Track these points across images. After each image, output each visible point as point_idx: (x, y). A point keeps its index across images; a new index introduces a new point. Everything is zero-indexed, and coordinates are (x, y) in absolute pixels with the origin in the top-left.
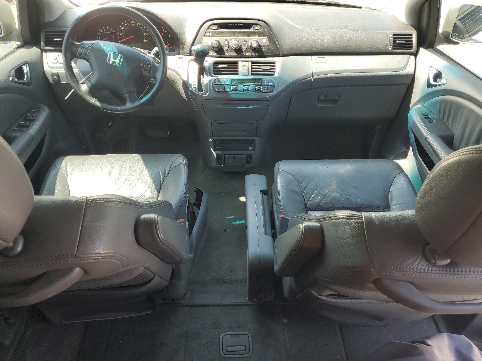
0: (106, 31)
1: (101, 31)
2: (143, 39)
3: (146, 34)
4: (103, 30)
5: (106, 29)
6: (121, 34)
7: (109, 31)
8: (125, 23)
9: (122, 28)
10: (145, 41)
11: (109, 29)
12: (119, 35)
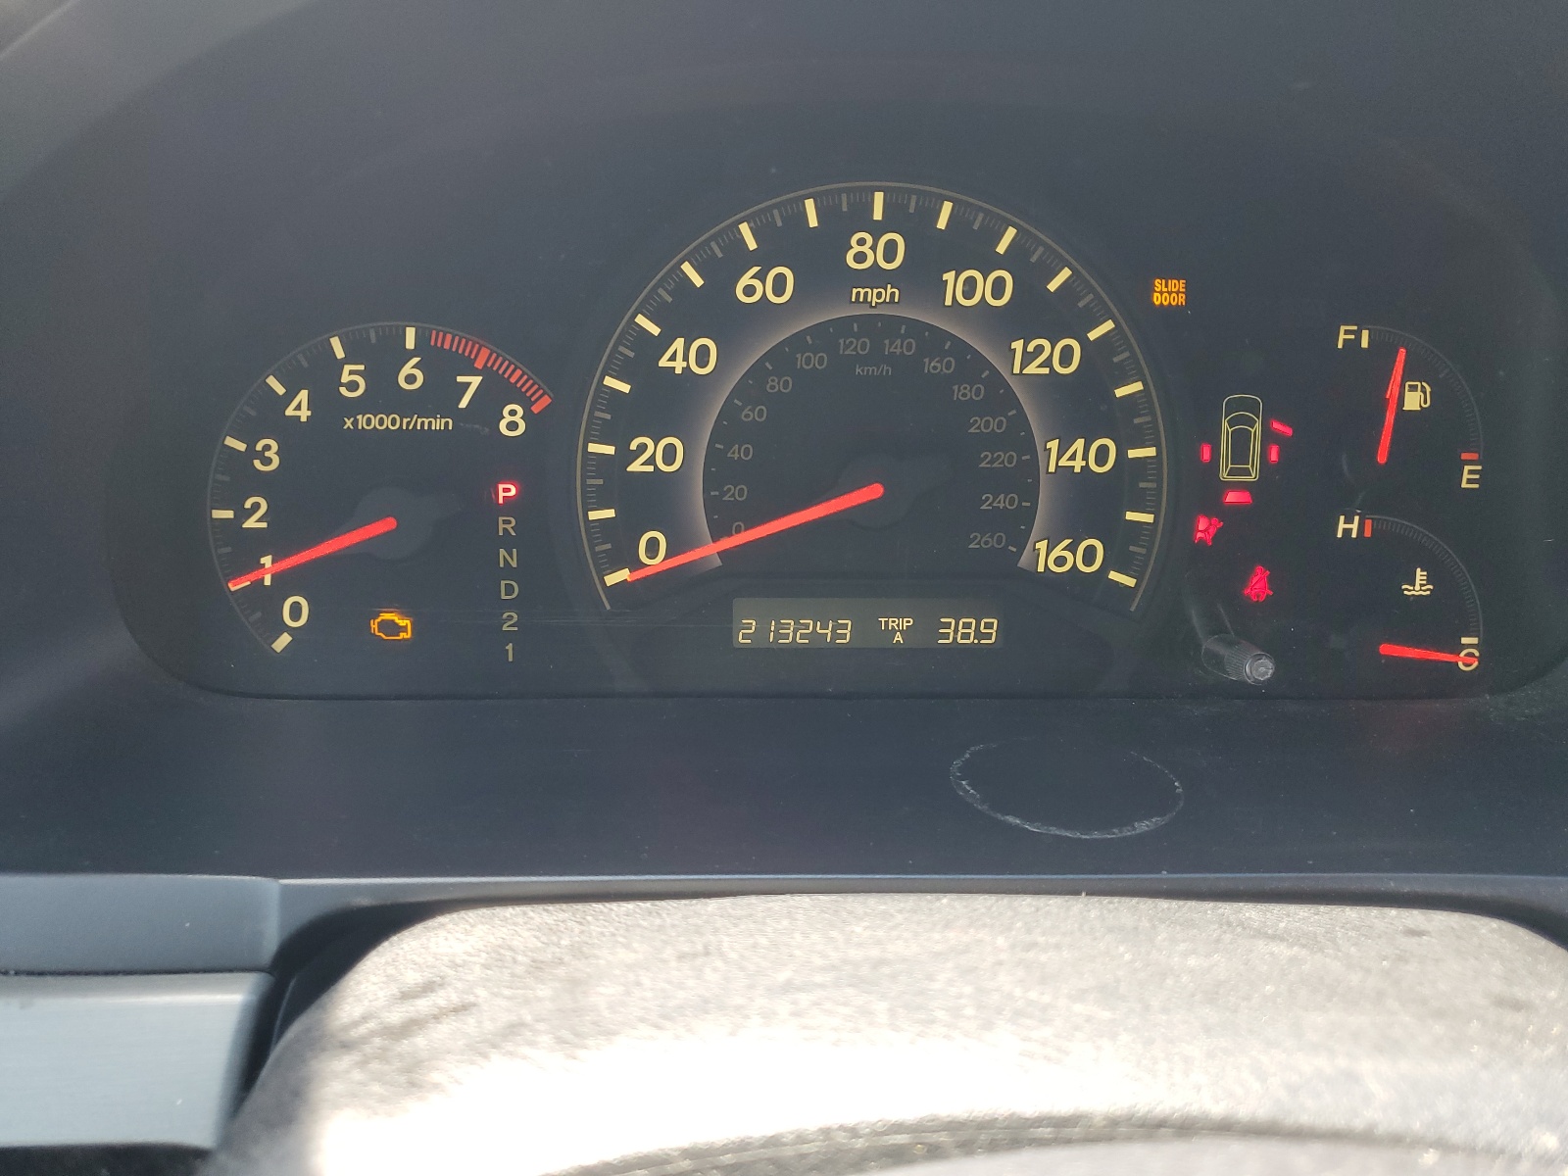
0: (383, 394)
1: (300, 407)
2: (1021, 540)
3: (1078, 457)
4: (321, 378)
5: (382, 361)
6: (651, 455)
7: (439, 394)
8: (744, 260)
9: (677, 358)
10: (1050, 556)
11: (442, 369)
12: (614, 481)
